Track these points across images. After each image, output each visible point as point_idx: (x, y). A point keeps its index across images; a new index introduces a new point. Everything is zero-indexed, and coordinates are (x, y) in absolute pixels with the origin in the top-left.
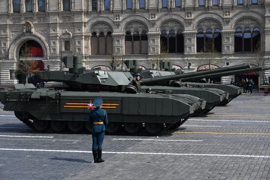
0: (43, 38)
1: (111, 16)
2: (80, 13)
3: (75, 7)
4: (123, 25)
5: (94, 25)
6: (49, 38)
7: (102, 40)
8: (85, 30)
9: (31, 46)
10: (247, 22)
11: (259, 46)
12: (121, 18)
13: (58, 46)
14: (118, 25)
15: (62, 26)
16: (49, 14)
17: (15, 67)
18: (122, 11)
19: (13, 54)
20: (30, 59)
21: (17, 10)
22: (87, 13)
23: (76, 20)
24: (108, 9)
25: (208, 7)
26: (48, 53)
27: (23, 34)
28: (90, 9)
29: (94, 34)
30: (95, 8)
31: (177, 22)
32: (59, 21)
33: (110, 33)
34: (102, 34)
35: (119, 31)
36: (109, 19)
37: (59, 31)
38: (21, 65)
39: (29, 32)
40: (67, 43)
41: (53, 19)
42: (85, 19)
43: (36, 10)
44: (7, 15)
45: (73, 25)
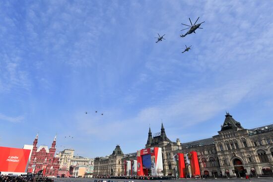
1: (263, 147)
2: (251, 147)
3: (249, 146)
4: (269, 150)
5: (258, 151)
6: (242, 157)
7: (262, 156)
8: (255, 153)
9: (237, 161)
12: (267, 147)
13: (247, 160)
14: (267, 150)
15: (246, 152)
16: (240, 149)
17: (233, 169)
18: (267, 145)
19: (232, 164)
20: (238, 166)
21: (229, 149)
22: (254, 147)
23: (250, 150)
24: (261, 145)
26: (244, 163)
27: (233, 157)
28: (254, 145)
29: (259, 154)
30: (256, 145)
32: (244, 151)
33: (265, 153)
34: (262, 154)
35: (268, 152)
36: (263, 148)
37: (246, 155)
38: (235, 168)
39: (235, 156)
40: (250, 159)
41: (242, 151)
42: (254, 149)
43: (236, 148)
44: (226, 151)
45: (250, 152)
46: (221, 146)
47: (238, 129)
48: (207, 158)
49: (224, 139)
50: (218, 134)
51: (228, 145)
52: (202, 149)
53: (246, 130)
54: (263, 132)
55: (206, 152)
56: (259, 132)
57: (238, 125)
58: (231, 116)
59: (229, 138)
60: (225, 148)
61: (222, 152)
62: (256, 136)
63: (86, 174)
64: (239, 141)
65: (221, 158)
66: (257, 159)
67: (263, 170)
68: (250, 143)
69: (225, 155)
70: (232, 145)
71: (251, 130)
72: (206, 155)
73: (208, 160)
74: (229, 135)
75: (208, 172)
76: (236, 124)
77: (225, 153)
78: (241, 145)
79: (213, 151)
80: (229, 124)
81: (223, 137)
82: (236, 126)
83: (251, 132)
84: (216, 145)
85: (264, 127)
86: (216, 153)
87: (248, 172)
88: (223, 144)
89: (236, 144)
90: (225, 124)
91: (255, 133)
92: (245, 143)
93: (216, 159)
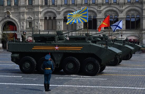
0: (17, 20)
1: (55, 8)
2: (38, 6)
3: (35, 3)
5: (46, 13)
6: (20, 20)
7: (50, 22)
8: (40, 16)
9: (10, 25)
10: (132, 12)
11: (139, 26)
12: (61, 9)
14: (59, 13)
15: (27, 13)
16: (20, 7)
18: (62, 6)
20: (9, 32)
22: (42, 6)
23: (36, 10)
24: (53, 4)
25: (111, 4)
26: (19, 29)
27: (5, 18)
28: (44, 4)
29: (46, 18)
30: (46, 3)
31: (93, 12)
32: (26, 10)
33: (54, 18)
34: (50, 18)
35: (60, 17)
36: (54, 10)
37: (26, 17)
38: (4, 35)
39: (9, 17)
40: (30, 23)
41: (22, 10)
42: (41, 10)
43: (13, 4)
45: (34, 13)
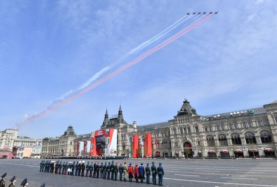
0: (191, 141)
2: (202, 132)
3: (200, 131)
4: (217, 135)
5: (207, 136)
6: (192, 141)
7: (210, 141)
8: (204, 138)
9: (187, 144)
10: (264, 132)
11: (272, 141)
12: (216, 133)
13: (196, 144)
14: (215, 136)
15: (196, 137)
16: (192, 133)
17: (183, 151)
18: (216, 131)
19: (182, 147)
20: (187, 148)
21: (182, 132)
22: (204, 132)
23: (201, 134)
24: (211, 130)
25: (248, 128)
26: (193, 146)
27: (184, 140)
29: (207, 139)
30: (206, 130)
31: (236, 133)
32: (195, 135)
33: (213, 139)
34: (210, 139)
35: (216, 138)
36: (212, 134)
37: (196, 139)
38: (185, 150)
39: (186, 139)
40: (199, 142)
41: (193, 135)
42: (204, 134)
43: (188, 132)
44: (179, 134)
45: (200, 136)
46: (175, 130)
47: (193, 115)
48: (160, 140)
49: (179, 123)
50: (174, 118)
51: (181, 129)
52: (157, 131)
53: (200, 116)
54: (215, 119)
55: (160, 135)
56: (211, 119)
57: (194, 111)
58: (189, 103)
59: (183, 123)
60: (178, 132)
61: (175, 135)
62: (208, 122)
63: (33, 155)
64: (192, 126)
65: (173, 140)
66: (205, 143)
67: (209, 153)
68: (201, 129)
69: (177, 138)
70: (185, 129)
71: (204, 117)
72: (160, 138)
73: (160, 142)
74: (184, 120)
75: (159, 153)
76: (192, 110)
77: (178, 137)
78: (193, 130)
79: (167, 134)
80: (185, 110)
81: (178, 122)
82: (191, 112)
83: (204, 119)
84: (170, 129)
85: (217, 115)
86: (170, 136)
87: (196, 154)
88: (177, 128)
89: (189, 129)
90: (182, 110)
91: (208, 120)
92: (197, 128)
93: (168, 141)
